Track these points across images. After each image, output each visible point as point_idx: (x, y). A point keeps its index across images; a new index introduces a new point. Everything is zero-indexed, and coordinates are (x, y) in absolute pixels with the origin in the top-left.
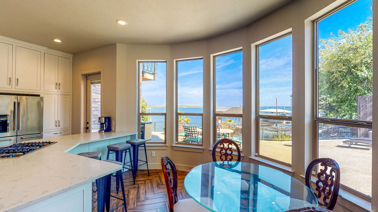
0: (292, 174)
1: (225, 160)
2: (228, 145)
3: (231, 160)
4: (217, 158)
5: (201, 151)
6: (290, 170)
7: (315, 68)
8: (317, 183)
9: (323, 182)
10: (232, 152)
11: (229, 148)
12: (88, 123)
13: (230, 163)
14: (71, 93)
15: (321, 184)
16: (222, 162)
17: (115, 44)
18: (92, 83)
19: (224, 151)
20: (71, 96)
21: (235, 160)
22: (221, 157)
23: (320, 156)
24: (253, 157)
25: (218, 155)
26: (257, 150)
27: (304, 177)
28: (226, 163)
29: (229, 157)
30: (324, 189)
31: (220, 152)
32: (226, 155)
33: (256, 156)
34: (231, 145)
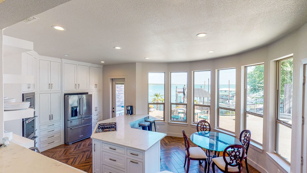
0: (235, 137)
1: (203, 131)
2: (204, 123)
3: (206, 131)
4: (199, 130)
5: (186, 125)
6: (234, 135)
7: (246, 88)
8: (244, 140)
9: (246, 139)
10: (206, 127)
11: (205, 125)
12: (114, 108)
13: (205, 132)
14: (102, 90)
15: (245, 140)
16: (201, 132)
17: (135, 63)
18: (116, 84)
19: (202, 126)
20: (102, 91)
21: (208, 131)
22: (201, 130)
23: (247, 129)
24: (216, 129)
25: (199, 128)
26: (218, 125)
27: (239, 138)
28: (203, 132)
29: (205, 129)
30: (246, 142)
31: (201, 127)
32: (203, 128)
33: (217, 128)
34: (206, 123)
